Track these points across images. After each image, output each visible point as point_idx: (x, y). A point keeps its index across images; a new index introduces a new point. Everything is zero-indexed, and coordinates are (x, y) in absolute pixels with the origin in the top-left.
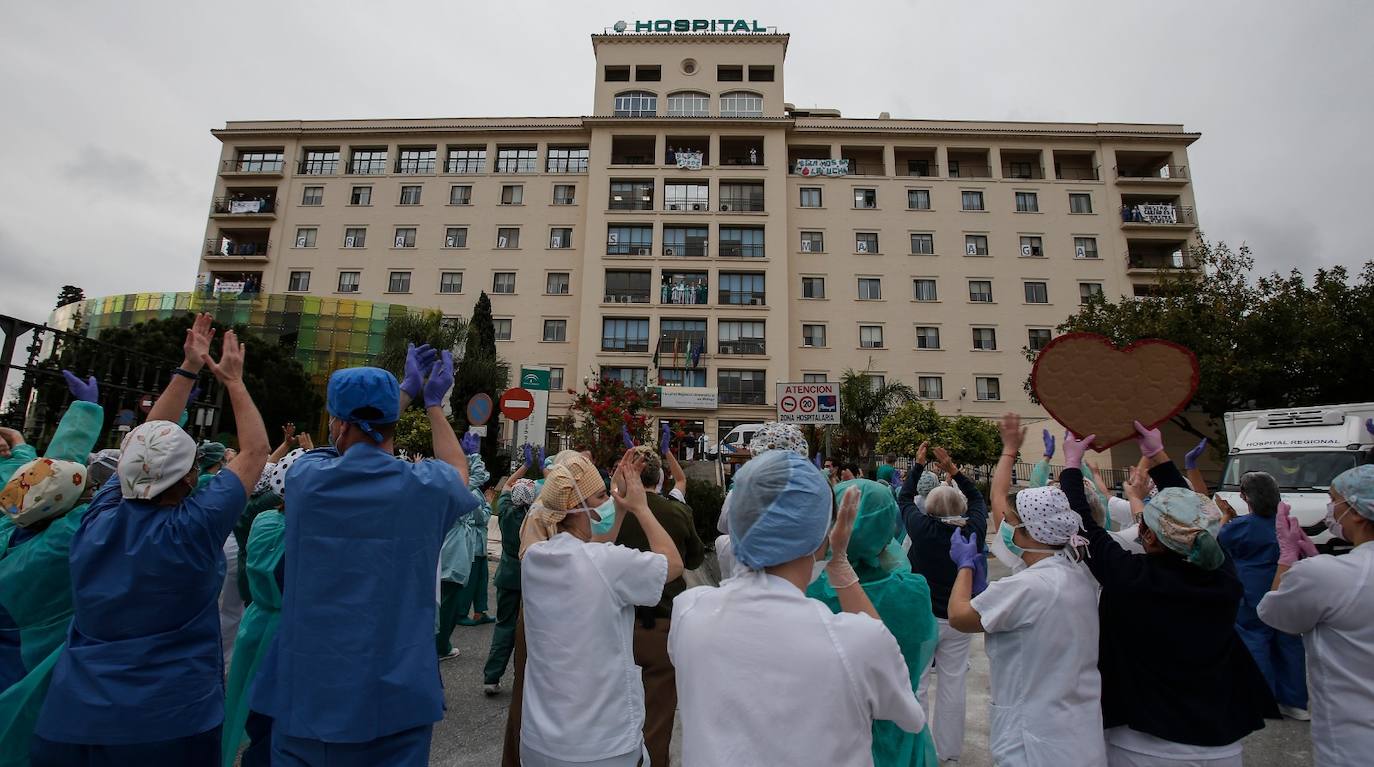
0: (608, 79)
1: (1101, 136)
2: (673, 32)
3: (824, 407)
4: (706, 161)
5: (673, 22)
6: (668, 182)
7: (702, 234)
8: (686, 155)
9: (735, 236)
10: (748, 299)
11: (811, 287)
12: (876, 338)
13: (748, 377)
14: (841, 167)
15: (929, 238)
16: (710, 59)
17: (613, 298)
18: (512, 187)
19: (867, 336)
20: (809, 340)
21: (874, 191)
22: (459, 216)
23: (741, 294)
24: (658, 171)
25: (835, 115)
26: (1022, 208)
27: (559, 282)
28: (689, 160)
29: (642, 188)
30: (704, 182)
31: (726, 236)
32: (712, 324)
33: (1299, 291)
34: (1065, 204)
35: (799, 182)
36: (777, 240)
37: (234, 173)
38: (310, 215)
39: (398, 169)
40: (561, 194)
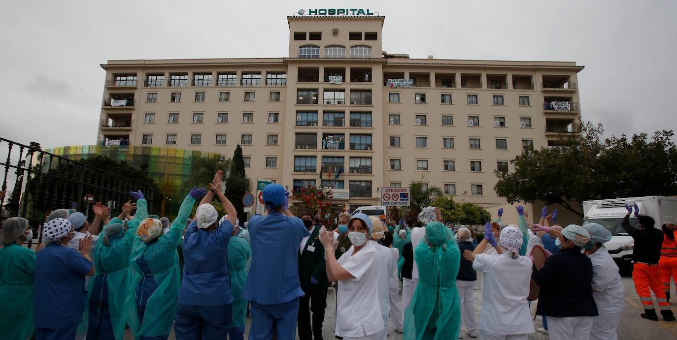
0: (296, 39)
1: (535, 67)
2: (327, 15)
3: (402, 198)
4: (344, 80)
5: (327, 10)
6: (326, 90)
7: (341, 115)
8: (334, 77)
10: (364, 147)
11: (394, 141)
12: (425, 166)
13: (363, 184)
14: (409, 83)
15: (451, 118)
16: (346, 29)
17: (299, 146)
18: (249, 93)
19: (420, 165)
20: (393, 167)
21: (425, 95)
22: (224, 107)
23: (361, 145)
24: (320, 85)
25: (407, 57)
26: (496, 103)
27: (273, 139)
28: (335, 79)
29: (313, 93)
30: (343, 90)
31: (353, 117)
32: (347, 159)
33: (625, 144)
34: (517, 101)
35: (388, 90)
36: (378, 118)
37: (113, 86)
38: (150, 107)
39: (193, 84)
40: (273, 96)
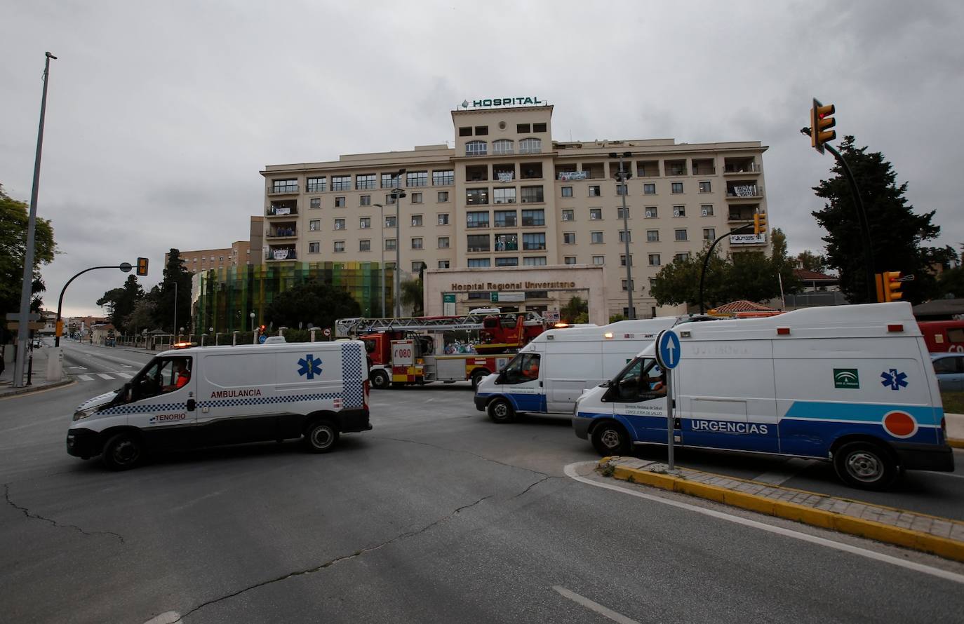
0: (461, 135)
1: (716, 151)
2: (493, 106)
4: (514, 178)
5: (493, 100)
6: (495, 188)
7: (513, 214)
8: (503, 174)
9: (530, 214)
10: (537, 246)
11: (568, 238)
14: (582, 175)
15: (626, 210)
16: (513, 121)
17: (472, 249)
18: (416, 193)
21: (599, 187)
22: (392, 210)
23: (534, 244)
24: (490, 183)
26: (675, 191)
27: (444, 242)
28: (505, 177)
29: (483, 193)
30: (514, 187)
31: (525, 215)
32: (521, 260)
34: (697, 188)
35: (561, 184)
36: (550, 216)
37: (273, 194)
38: (315, 214)
39: (357, 187)
40: (442, 197)
